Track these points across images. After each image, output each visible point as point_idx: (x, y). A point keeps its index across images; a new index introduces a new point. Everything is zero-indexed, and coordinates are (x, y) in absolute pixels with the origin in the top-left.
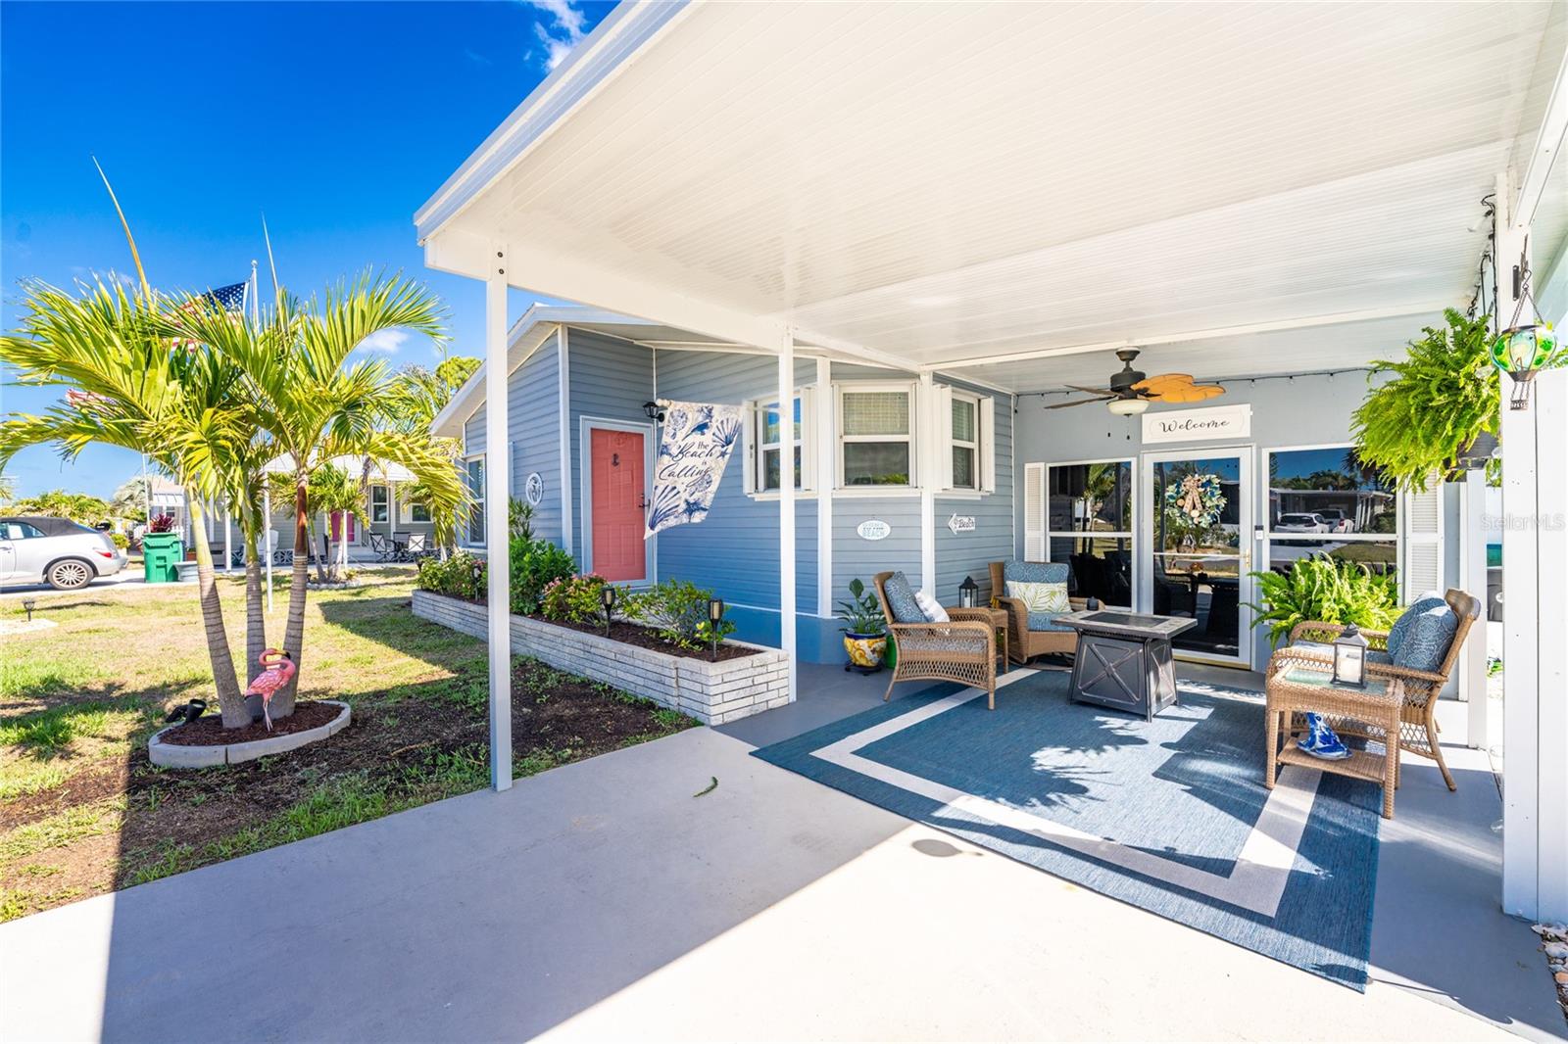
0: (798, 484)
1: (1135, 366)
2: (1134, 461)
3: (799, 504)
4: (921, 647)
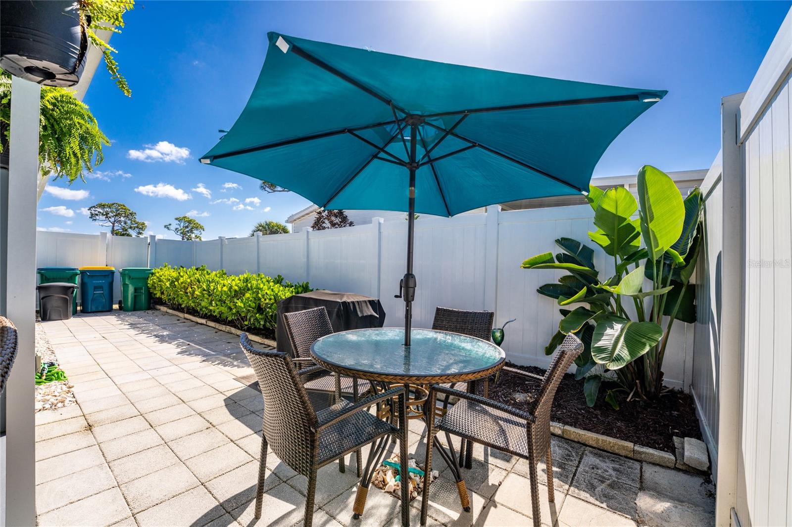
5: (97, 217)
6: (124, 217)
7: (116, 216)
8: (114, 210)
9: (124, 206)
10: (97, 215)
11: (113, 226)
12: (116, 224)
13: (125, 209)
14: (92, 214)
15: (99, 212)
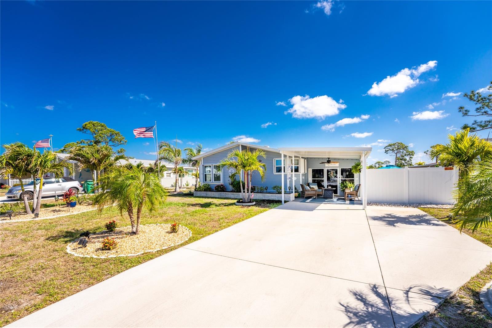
0: (284, 172)
1: (330, 159)
2: (324, 169)
3: (284, 175)
4: (308, 192)
5: (388, 152)
6: (402, 149)
7: (397, 149)
8: (396, 147)
9: (402, 143)
10: (388, 151)
11: (396, 155)
12: (398, 154)
13: (402, 145)
14: (386, 151)
15: (389, 149)
